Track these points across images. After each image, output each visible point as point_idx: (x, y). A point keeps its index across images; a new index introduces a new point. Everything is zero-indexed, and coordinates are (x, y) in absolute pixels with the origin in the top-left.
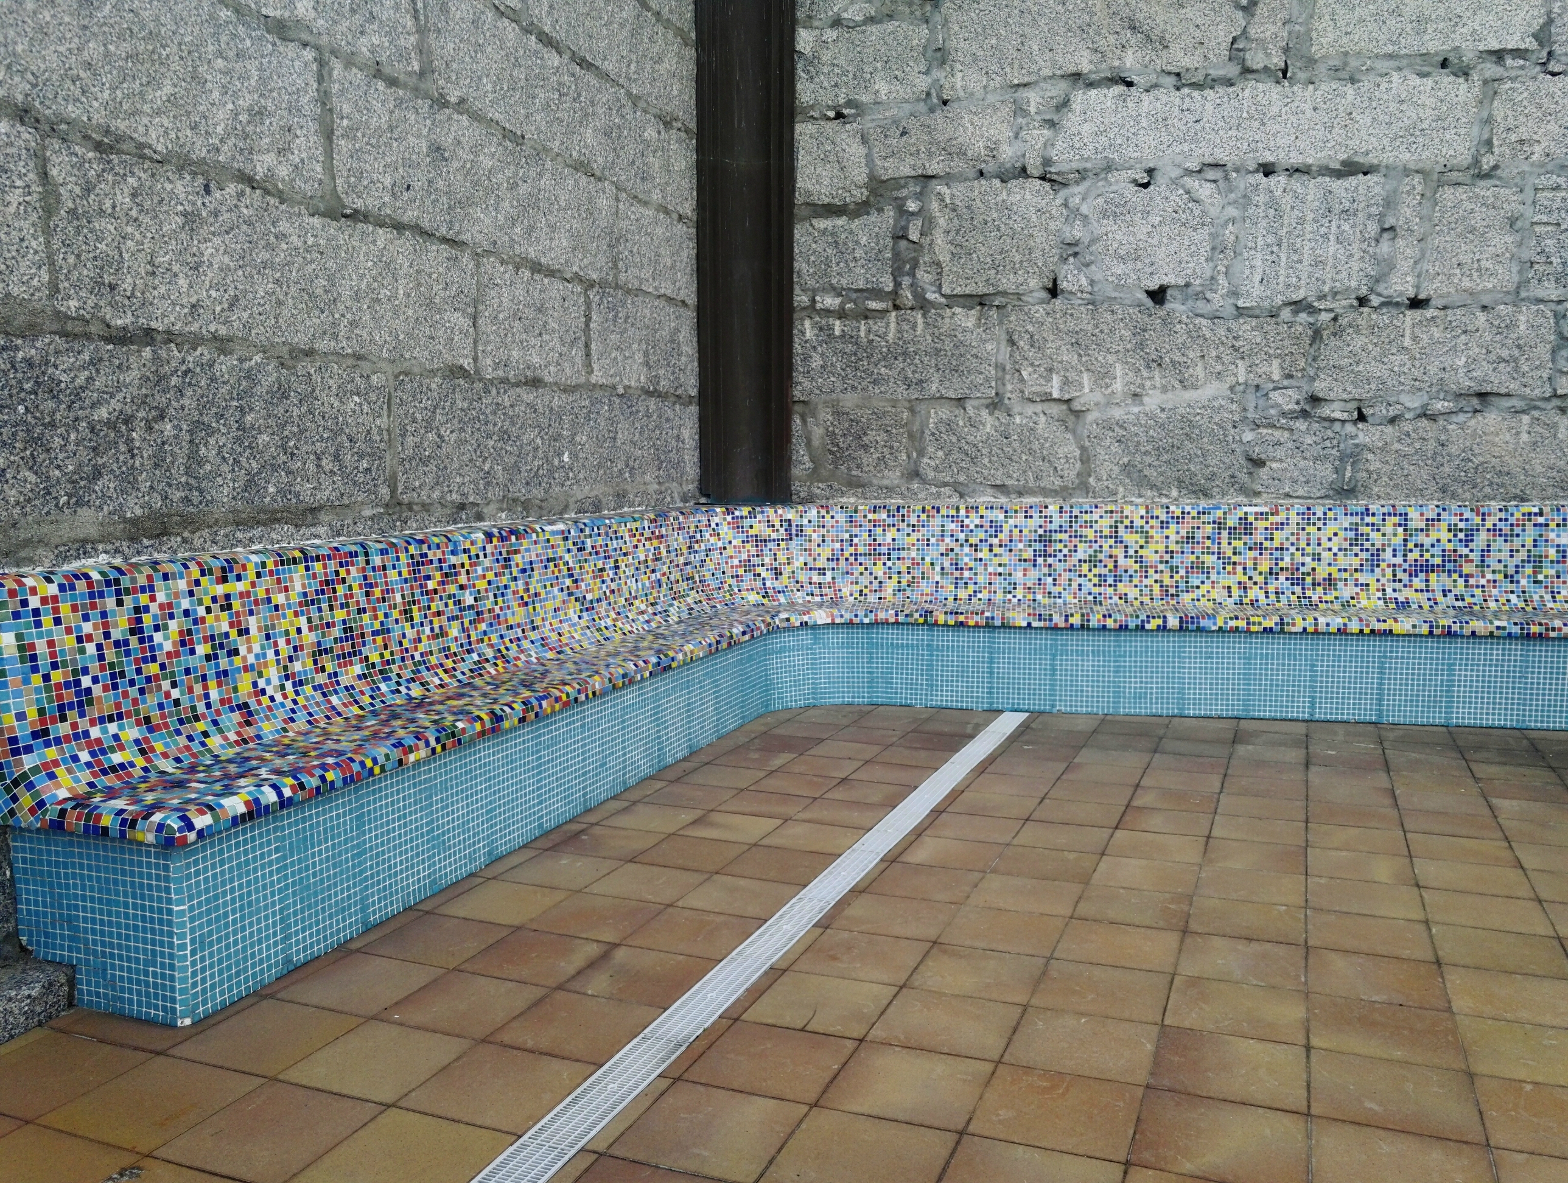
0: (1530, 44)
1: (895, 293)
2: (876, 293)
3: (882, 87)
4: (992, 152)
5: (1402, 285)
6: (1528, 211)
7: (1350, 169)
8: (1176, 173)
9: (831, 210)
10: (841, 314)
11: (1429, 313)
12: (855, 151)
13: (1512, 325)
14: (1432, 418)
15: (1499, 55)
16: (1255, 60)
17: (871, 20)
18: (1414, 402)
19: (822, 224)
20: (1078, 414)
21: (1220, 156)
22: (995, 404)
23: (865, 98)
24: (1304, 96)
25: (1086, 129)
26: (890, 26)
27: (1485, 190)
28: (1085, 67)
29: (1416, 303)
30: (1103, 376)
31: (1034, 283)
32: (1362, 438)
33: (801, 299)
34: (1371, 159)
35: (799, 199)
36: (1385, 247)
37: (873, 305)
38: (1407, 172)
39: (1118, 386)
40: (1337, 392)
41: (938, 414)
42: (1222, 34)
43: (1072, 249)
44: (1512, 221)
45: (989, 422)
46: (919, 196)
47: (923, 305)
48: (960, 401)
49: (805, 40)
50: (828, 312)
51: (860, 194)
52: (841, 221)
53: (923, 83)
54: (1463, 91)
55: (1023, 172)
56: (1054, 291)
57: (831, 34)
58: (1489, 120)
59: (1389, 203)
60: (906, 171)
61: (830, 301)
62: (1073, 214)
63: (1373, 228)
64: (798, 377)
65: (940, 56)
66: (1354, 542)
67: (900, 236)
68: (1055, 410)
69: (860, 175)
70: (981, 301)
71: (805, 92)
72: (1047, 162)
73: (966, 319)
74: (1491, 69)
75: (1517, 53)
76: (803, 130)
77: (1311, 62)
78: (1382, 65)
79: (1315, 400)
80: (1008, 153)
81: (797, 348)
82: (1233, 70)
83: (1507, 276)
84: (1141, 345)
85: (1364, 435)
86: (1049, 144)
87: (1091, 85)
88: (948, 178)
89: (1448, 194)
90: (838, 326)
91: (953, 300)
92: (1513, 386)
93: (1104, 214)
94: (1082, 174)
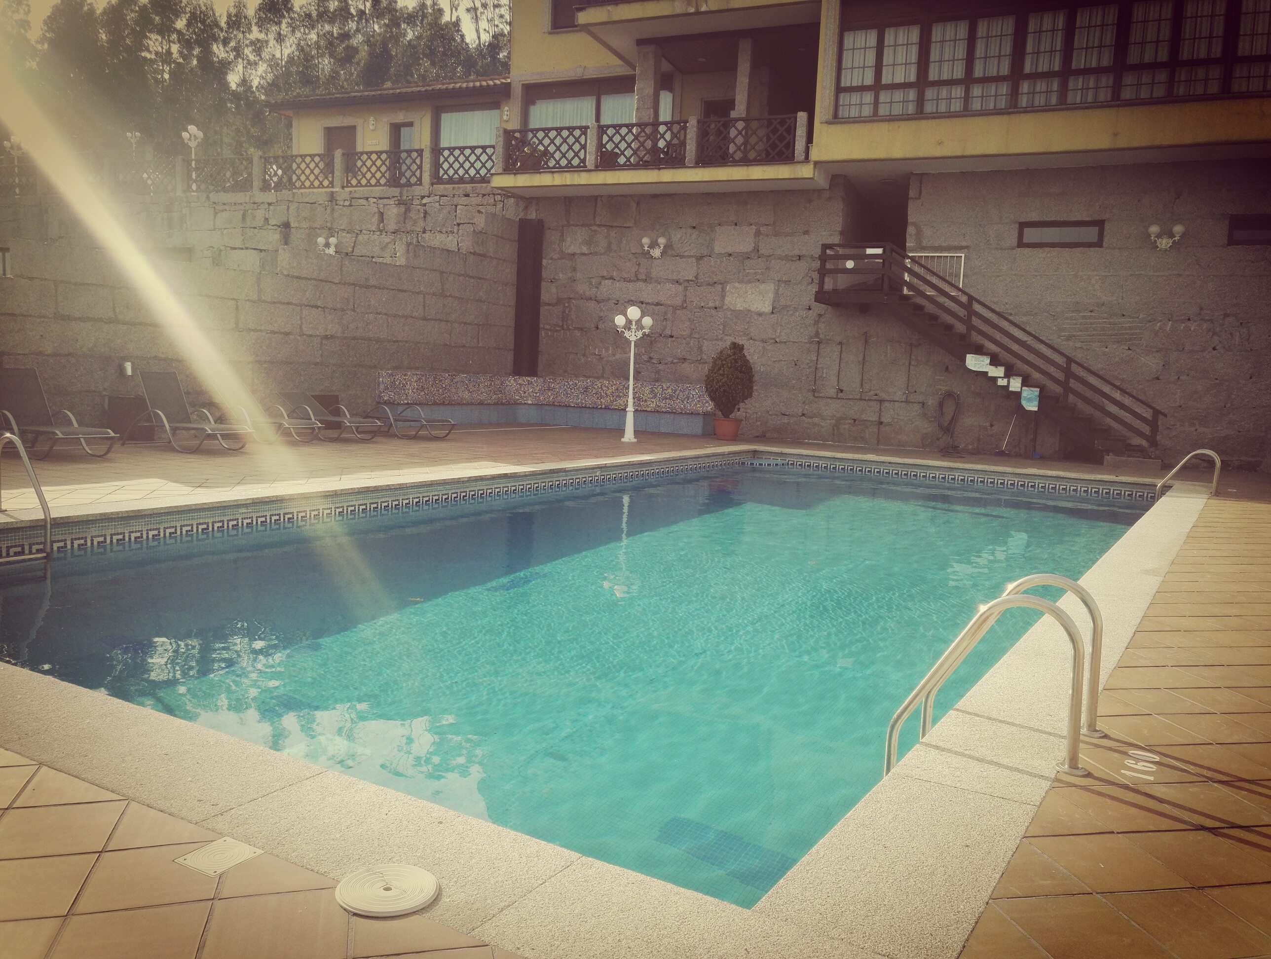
0: (694, 279)
1: (563, 325)
2: (558, 326)
3: (561, 276)
4: (584, 292)
5: (668, 332)
6: (692, 317)
7: (658, 304)
8: (623, 302)
9: (549, 304)
10: (550, 330)
11: (674, 339)
12: (554, 290)
13: (690, 343)
14: (674, 364)
15: (688, 281)
16: (640, 277)
17: (559, 259)
18: (670, 360)
19: (546, 307)
20: (602, 358)
21: (632, 298)
22: (584, 355)
23: (557, 278)
24: (650, 287)
25: (604, 290)
26: (563, 260)
27: (684, 311)
28: (605, 275)
29: (672, 336)
30: (607, 349)
31: (593, 326)
32: (660, 368)
33: (541, 326)
34: (662, 302)
35: (541, 301)
36: (664, 323)
37: (557, 328)
38: (669, 306)
39: (610, 352)
40: (655, 356)
41: (571, 356)
42: (633, 270)
43: (601, 318)
44: (690, 319)
45: (583, 359)
46: (568, 303)
47: (569, 329)
48: (577, 353)
49: (544, 262)
50: (547, 329)
51: (555, 301)
52: (551, 307)
53: (570, 275)
54: (681, 288)
55: (591, 299)
56: (597, 328)
57: (550, 261)
58: (685, 296)
59: (666, 313)
60: (565, 297)
61: (548, 327)
62: (601, 310)
63: (662, 318)
64: (540, 345)
65: (574, 269)
66: (651, 392)
67: (564, 312)
68: (598, 357)
69: (555, 296)
70: (581, 329)
71: (544, 274)
72: (596, 297)
73: (578, 333)
74: (686, 284)
75: (692, 281)
76: (543, 284)
77: (651, 278)
78: (665, 281)
79: (651, 358)
80: (588, 294)
81: (540, 338)
82: (635, 279)
83: (688, 331)
84: (615, 343)
85: (661, 367)
86: (597, 292)
87: (606, 279)
88: (574, 299)
89: (678, 312)
90: (550, 333)
91: (575, 328)
92: (690, 357)
93: (608, 310)
94: (603, 300)
